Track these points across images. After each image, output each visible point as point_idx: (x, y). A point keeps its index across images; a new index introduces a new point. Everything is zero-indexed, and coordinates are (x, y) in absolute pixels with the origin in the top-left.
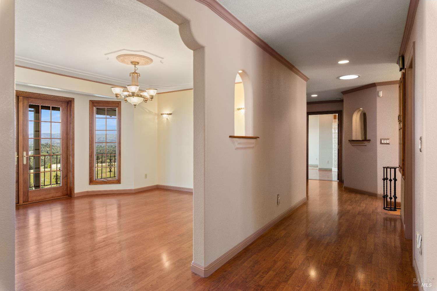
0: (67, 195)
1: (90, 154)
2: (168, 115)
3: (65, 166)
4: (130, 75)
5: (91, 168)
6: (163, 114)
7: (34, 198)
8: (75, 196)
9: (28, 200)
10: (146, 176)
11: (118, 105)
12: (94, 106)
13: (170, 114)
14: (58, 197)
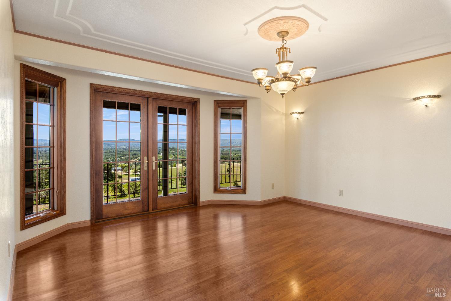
0: (192, 203)
1: (214, 160)
2: (298, 115)
3: (191, 173)
4: (277, 52)
5: (215, 174)
6: (293, 113)
7: (163, 206)
8: (201, 205)
9: (157, 208)
10: (273, 185)
11: (243, 104)
12: (219, 107)
13: (302, 113)
14: (183, 205)
